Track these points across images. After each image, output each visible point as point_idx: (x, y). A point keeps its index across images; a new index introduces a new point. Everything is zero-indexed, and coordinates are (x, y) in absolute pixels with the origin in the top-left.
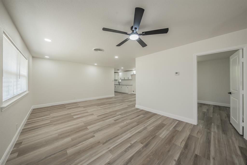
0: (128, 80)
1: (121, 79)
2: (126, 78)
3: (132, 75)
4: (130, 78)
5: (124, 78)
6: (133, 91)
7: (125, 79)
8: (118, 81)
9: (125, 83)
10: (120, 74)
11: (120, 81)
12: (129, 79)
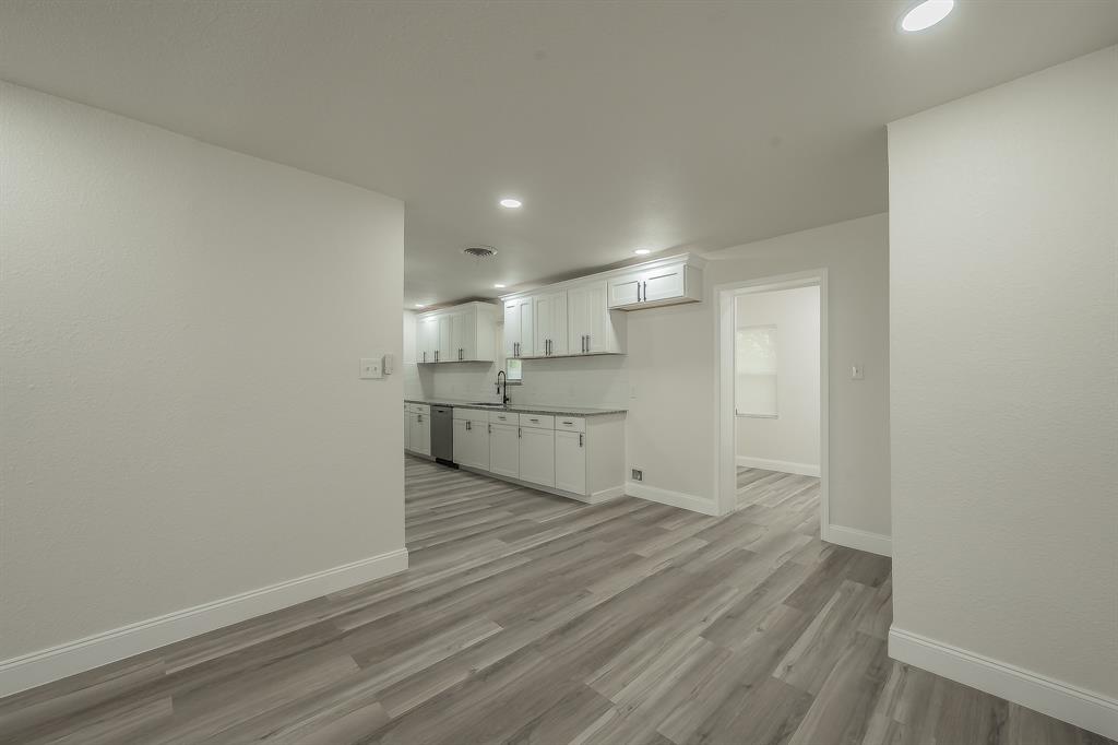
0: (587, 357)
1: (517, 356)
2: (568, 345)
3: (620, 312)
4: (606, 341)
5: (548, 343)
6: (637, 474)
7: (558, 350)
8: (491, 377)
9: (554, 388)
10: (515, 306)
11: (515, 372)
12: (594, 348)
